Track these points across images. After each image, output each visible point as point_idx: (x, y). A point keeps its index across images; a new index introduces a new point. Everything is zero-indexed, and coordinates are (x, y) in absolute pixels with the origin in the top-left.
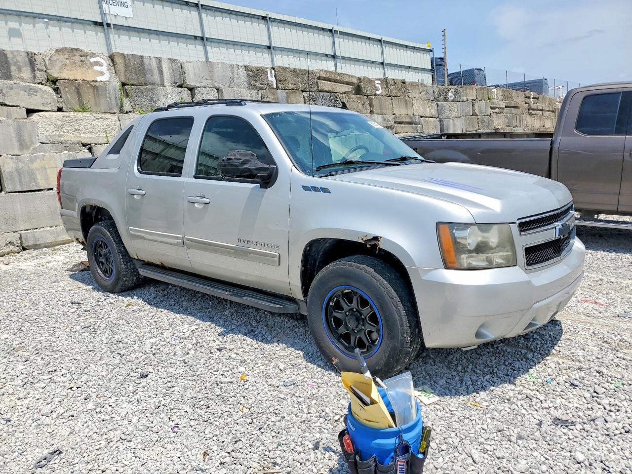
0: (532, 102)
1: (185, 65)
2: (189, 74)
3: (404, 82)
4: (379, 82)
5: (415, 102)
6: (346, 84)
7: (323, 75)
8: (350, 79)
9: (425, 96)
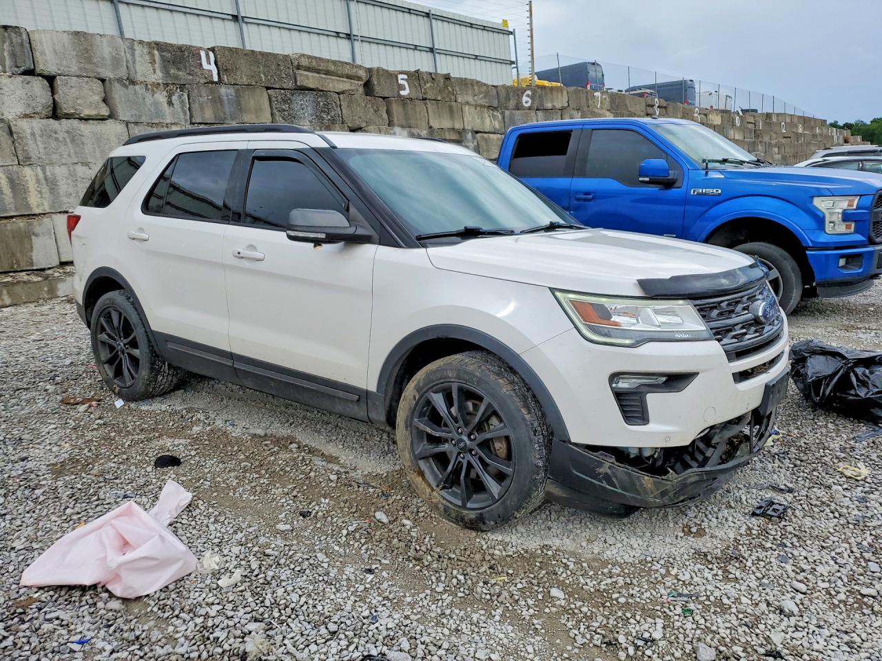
0: (658, 113)
1: (34, 37)
2: (43, 53)
3: (447, 78)
4: (405, 77)
5: (466, 108)
6: (347, 78)
7: (304, 62)
8: (354, 70)
9: (484, 100)
